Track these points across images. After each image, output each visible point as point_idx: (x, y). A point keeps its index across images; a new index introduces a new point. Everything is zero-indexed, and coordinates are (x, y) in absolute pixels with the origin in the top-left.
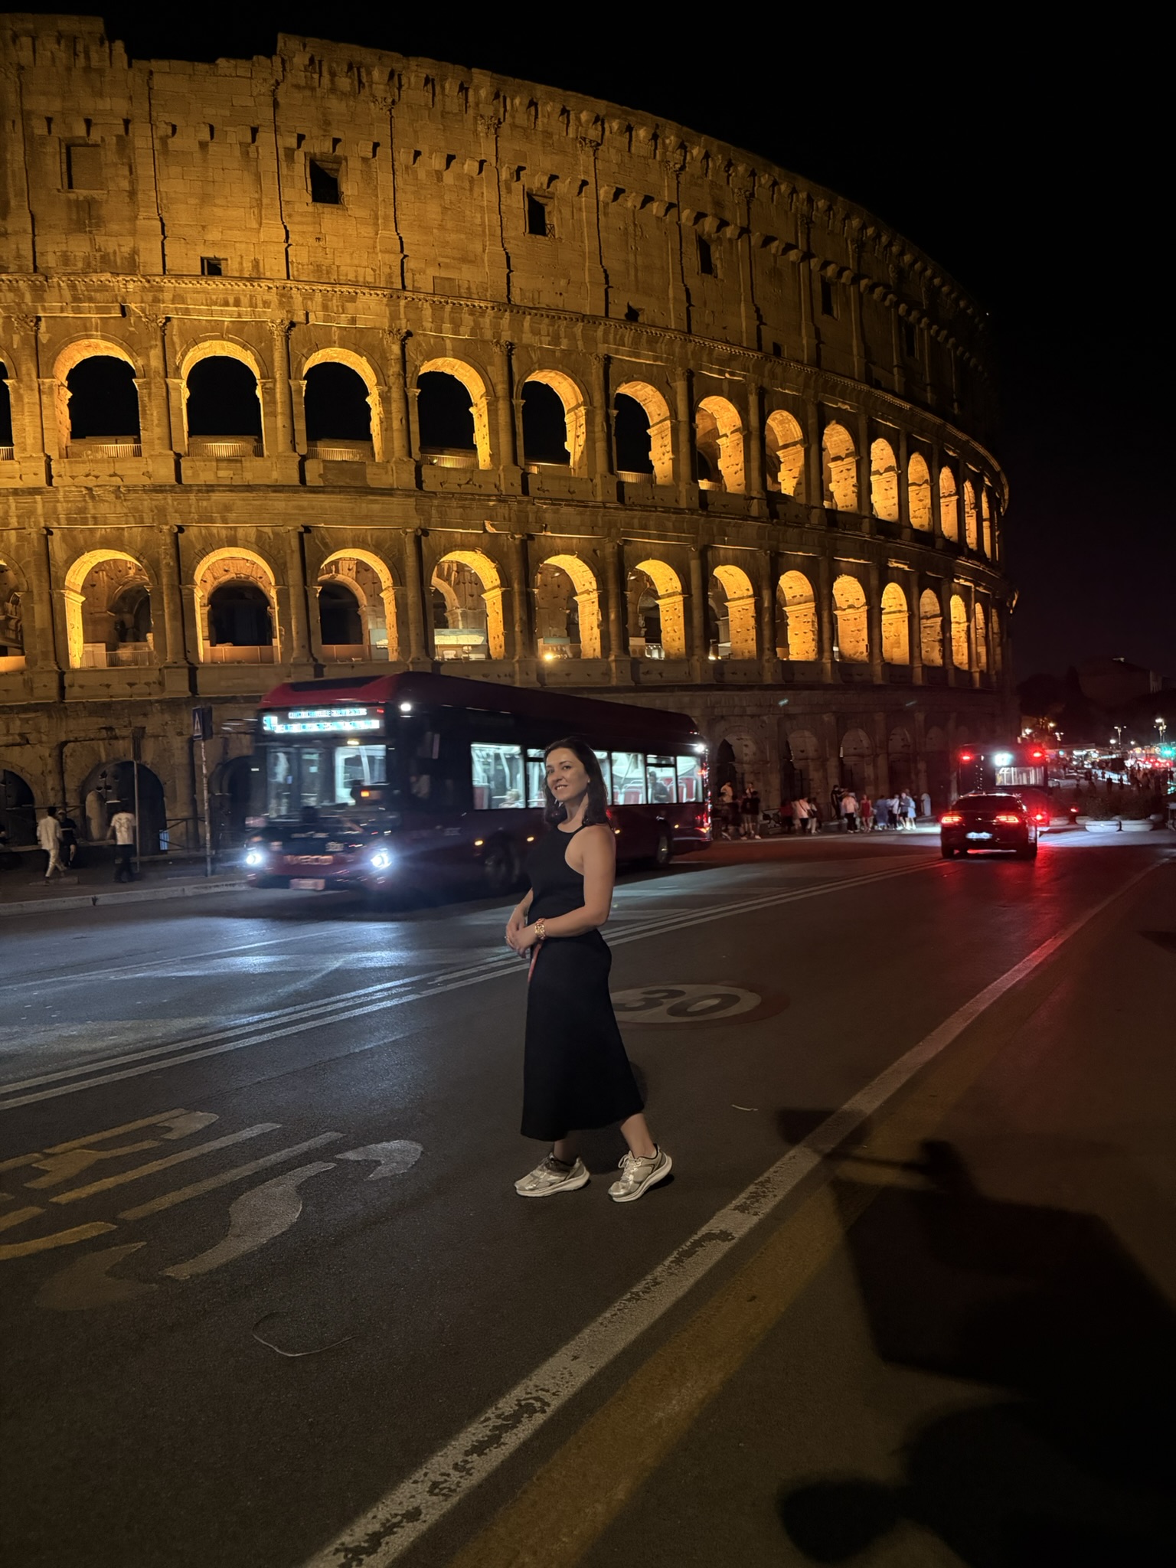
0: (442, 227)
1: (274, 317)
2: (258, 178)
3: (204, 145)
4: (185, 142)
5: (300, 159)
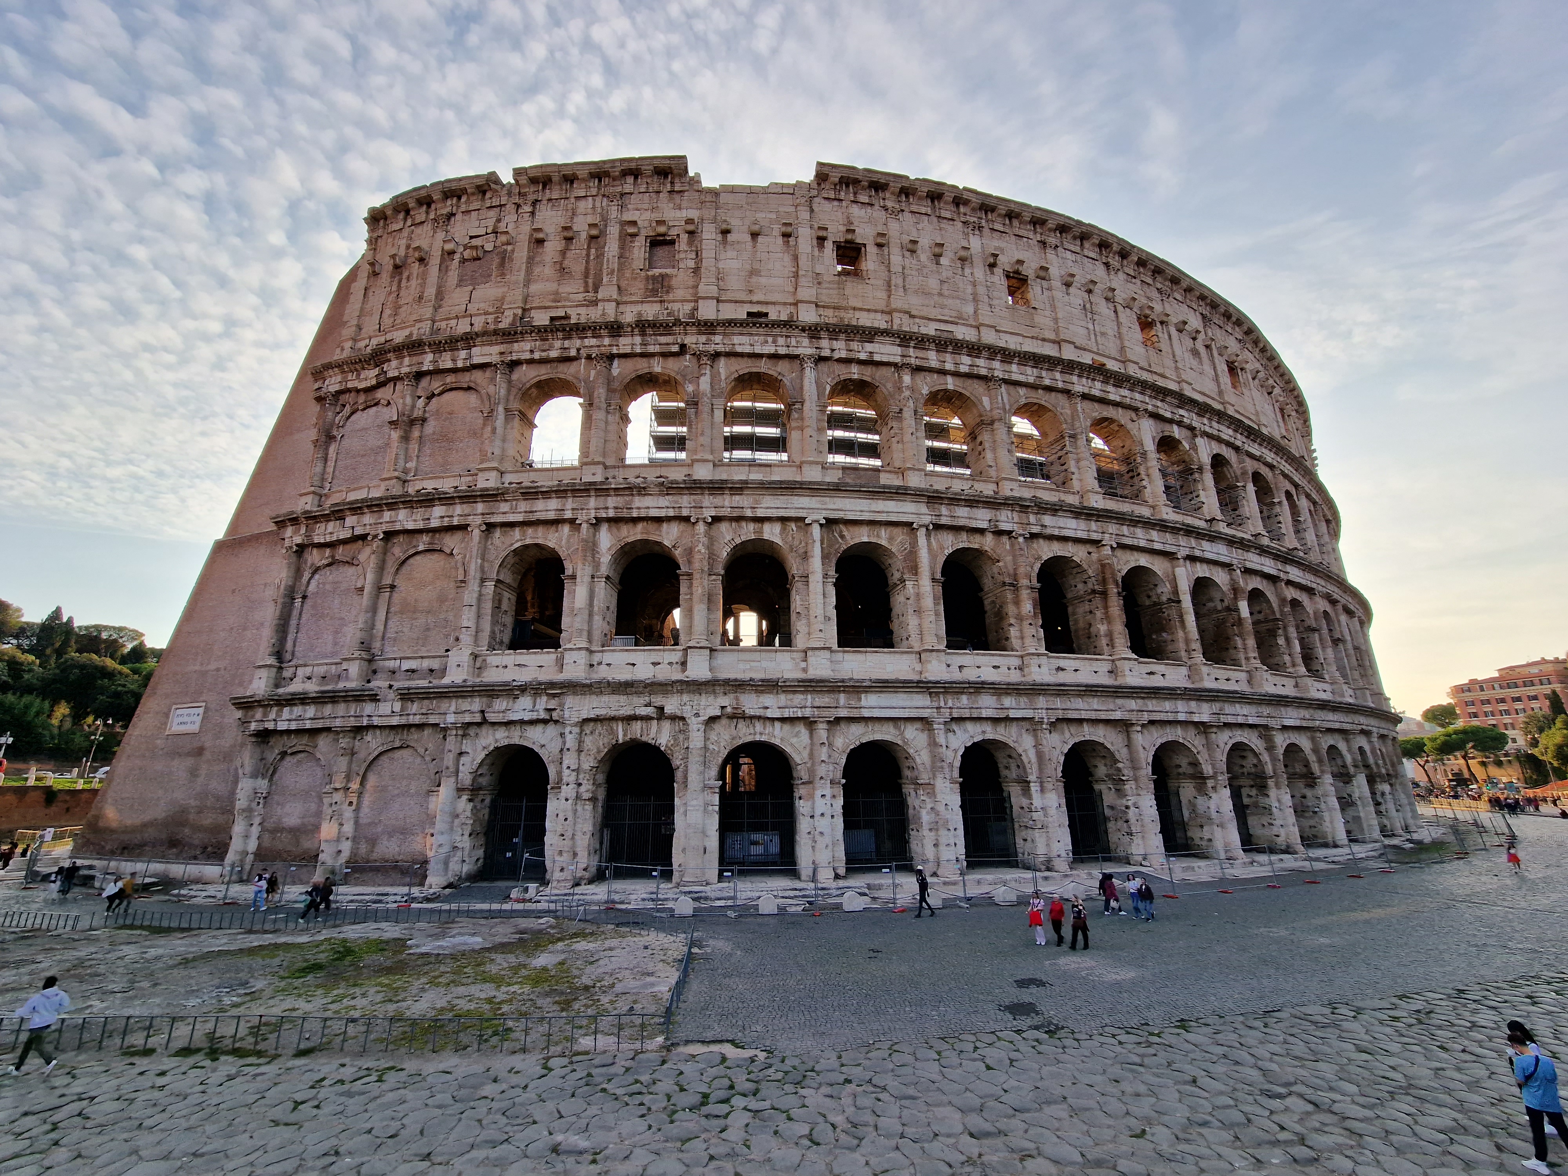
0: (940, 294)
2: (796, 258)
3: (755, 235)
4: (740, 235)
5: (829, 245)
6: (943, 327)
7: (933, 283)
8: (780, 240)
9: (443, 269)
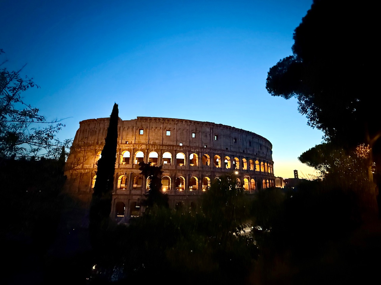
0: (155, 136)
1: (132, 148)
2: (133, 132)
3: (128, 129)
4: (126, 129)
5: (138, 129)
6: (154, 141)
7: (154, 134)
8: (131, 129)
9: (88, 133)
